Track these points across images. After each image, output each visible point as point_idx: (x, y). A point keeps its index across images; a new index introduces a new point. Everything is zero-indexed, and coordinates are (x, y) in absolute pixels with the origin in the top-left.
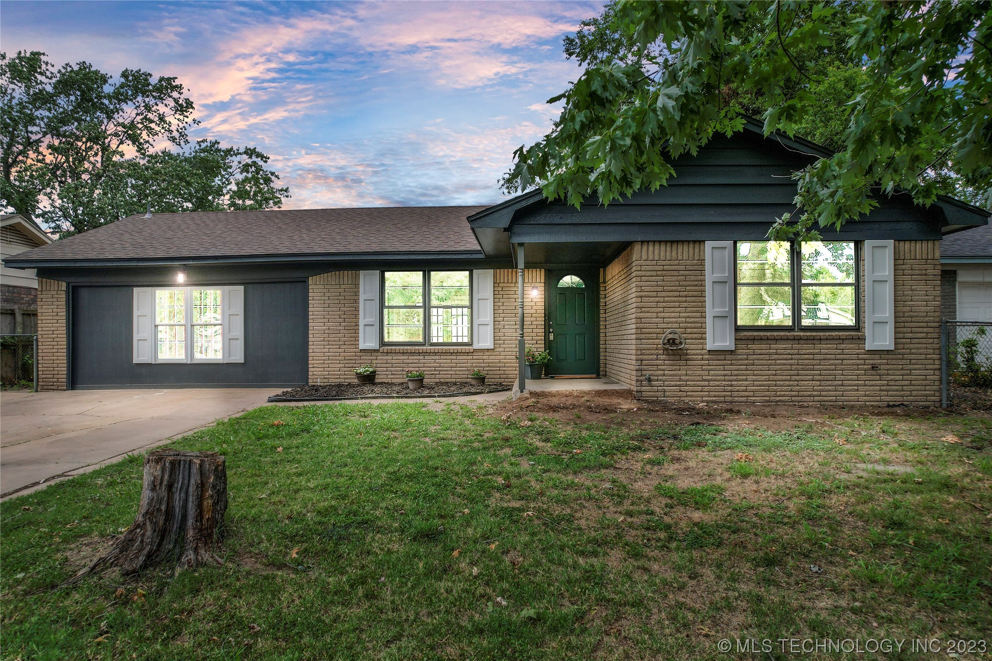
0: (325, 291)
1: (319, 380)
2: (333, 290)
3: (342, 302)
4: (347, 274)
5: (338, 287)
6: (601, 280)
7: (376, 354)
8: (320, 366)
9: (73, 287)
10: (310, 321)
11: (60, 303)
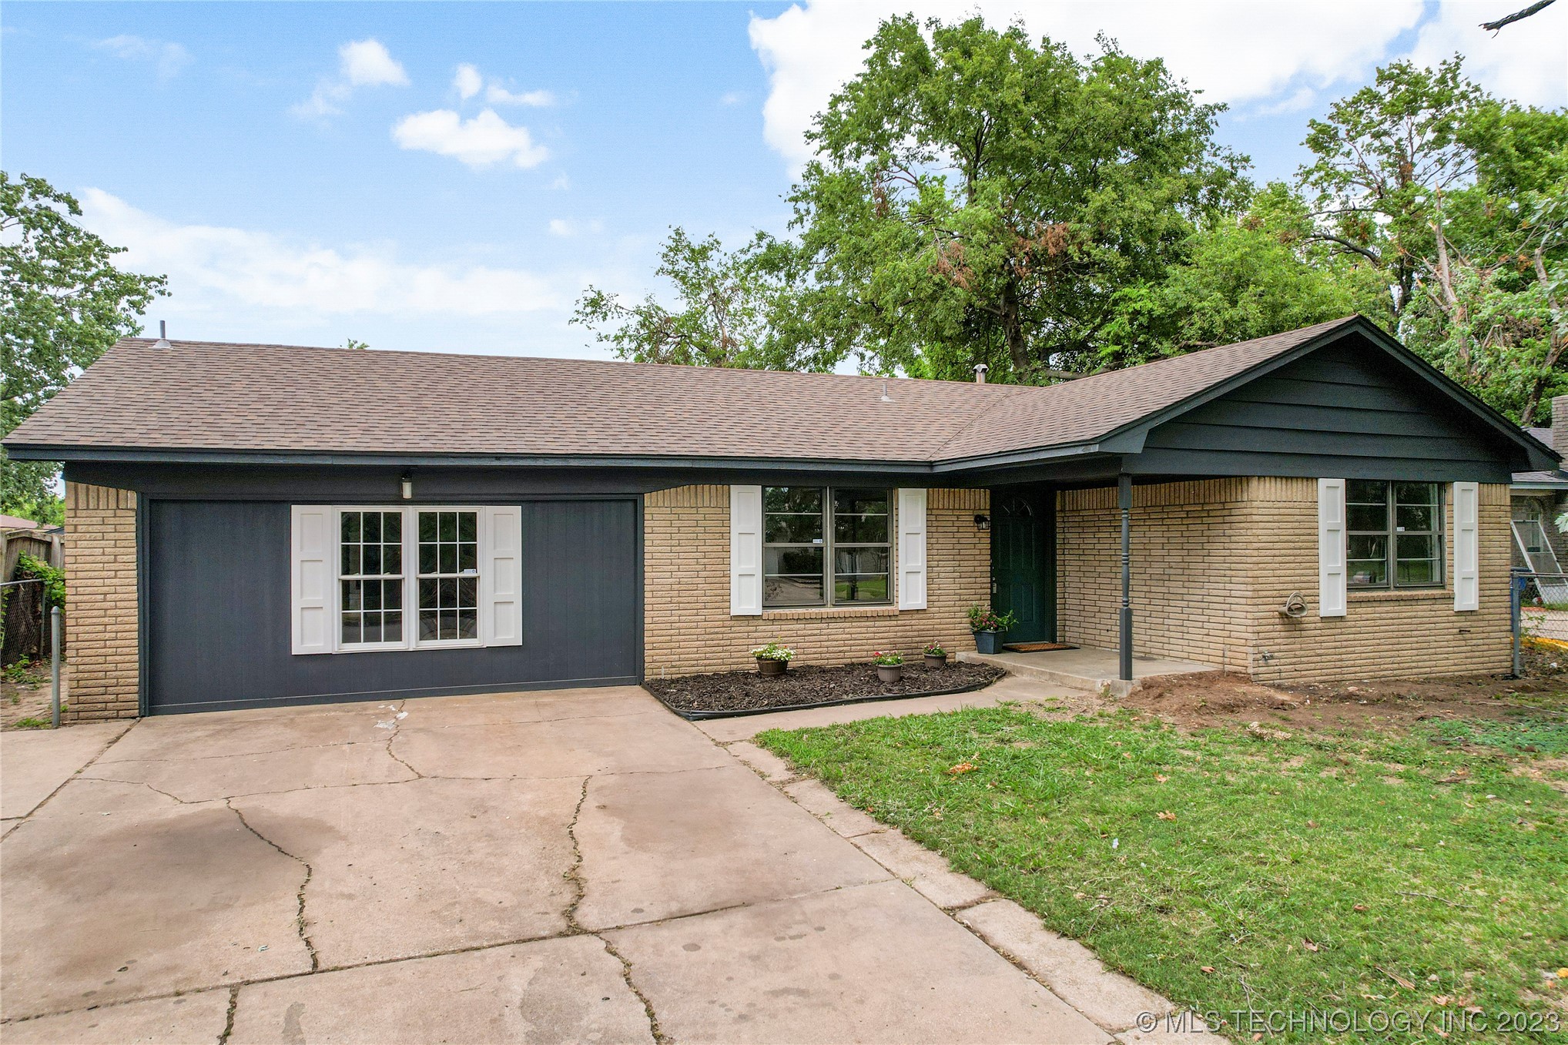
0: (673, 517)
1: (663, 670)
2: (685, 517)
3: (700, 536)
4: (708, 491)
5: (694, 511)
6: (1058, 507)
7: (756, 623)
8: (665, 645)
9: (152, 501)
10: (646, 569)
11: (123, 536)
